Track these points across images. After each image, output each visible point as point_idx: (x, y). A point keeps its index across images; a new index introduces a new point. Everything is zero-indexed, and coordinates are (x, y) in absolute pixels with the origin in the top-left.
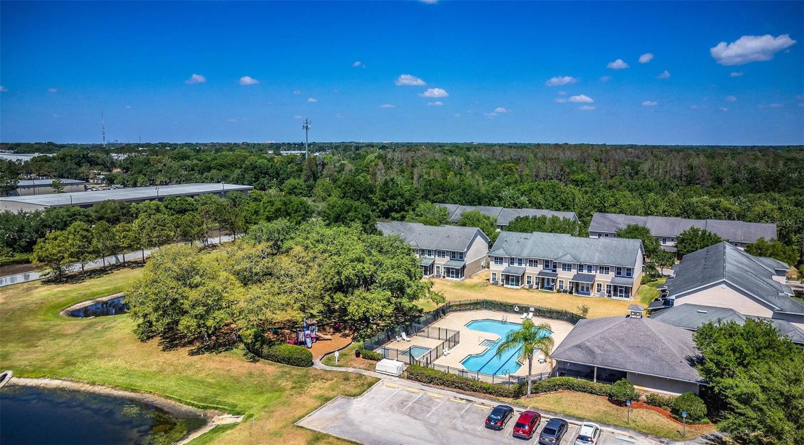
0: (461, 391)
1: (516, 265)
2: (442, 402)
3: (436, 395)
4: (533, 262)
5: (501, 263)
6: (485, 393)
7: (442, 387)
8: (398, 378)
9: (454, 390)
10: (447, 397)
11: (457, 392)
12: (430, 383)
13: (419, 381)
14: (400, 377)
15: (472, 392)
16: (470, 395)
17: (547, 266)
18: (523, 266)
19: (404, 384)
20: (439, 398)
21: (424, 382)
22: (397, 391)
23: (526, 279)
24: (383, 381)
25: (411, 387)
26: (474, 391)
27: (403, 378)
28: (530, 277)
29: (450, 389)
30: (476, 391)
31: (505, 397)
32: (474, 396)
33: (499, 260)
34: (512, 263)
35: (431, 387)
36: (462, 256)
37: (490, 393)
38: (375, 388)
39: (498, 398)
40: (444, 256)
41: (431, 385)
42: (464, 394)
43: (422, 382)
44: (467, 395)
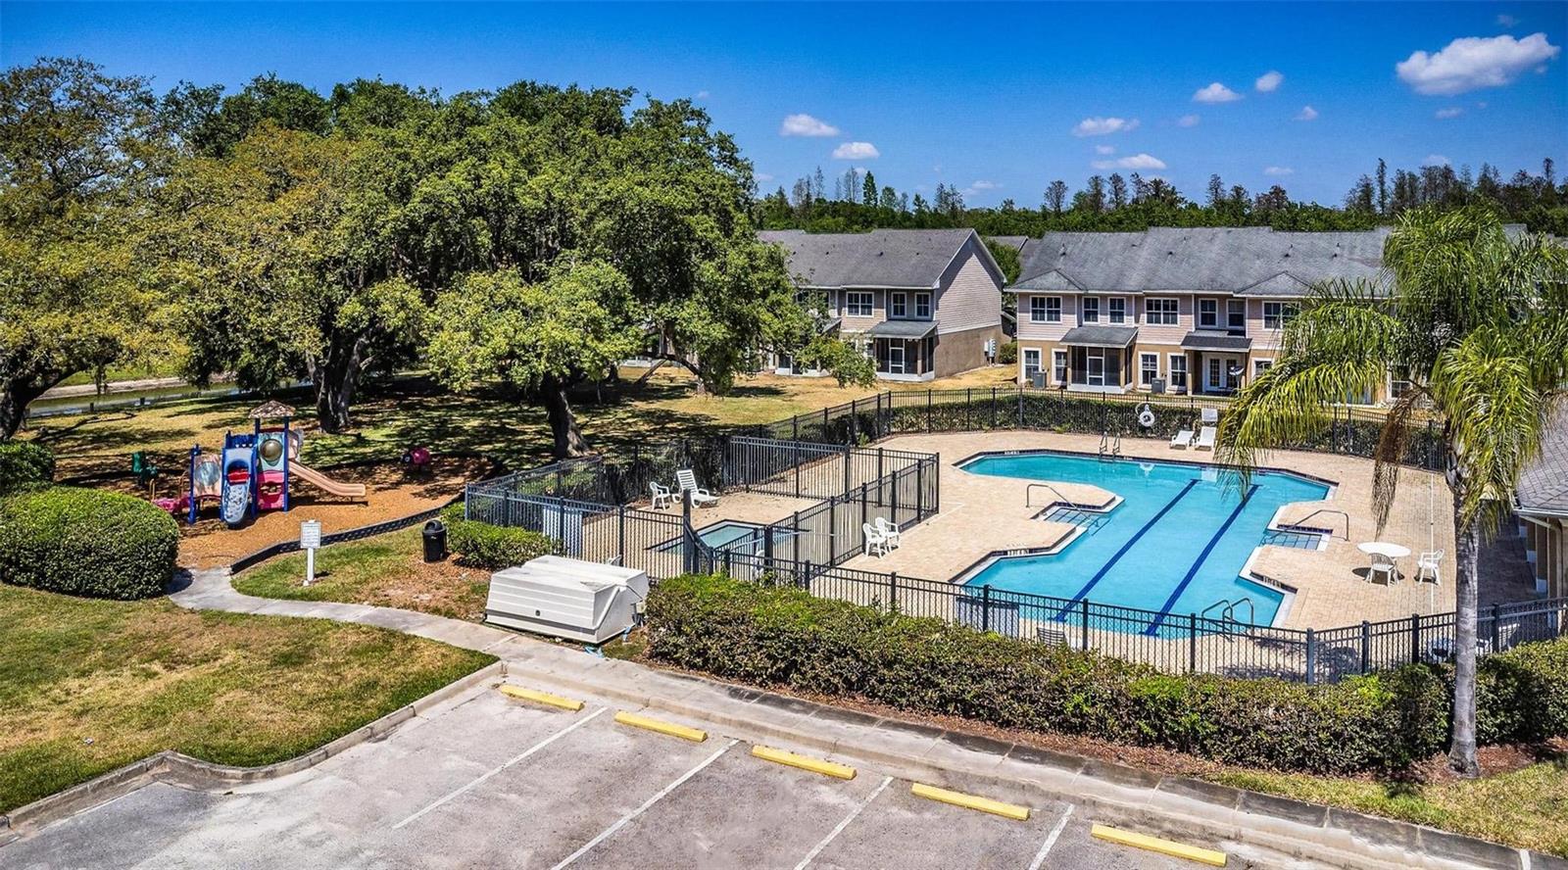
0: (978, 728)
1: (1104, 321)
2: (856, 808)
3: (814, 759)
4: (1162, 308)
5: (1055, 315)
6: (1143, 741)
7: (857, 703)
8: (597, 658)
9: (934, 721)
10: (891, 771)
11: (956, 739)
12: (781, 678)
13: (719, 671)
14: (610, 646)
15: (1057, 738)
16: (1042, 756)
17: (1207, 320)
18: (1129, 321)
19: (623, 685)
20: (834, 779)
21: (749, 677)
22: (563, 726)
23: (1139, 367)
24: (504, 672)
25: (661, 707)
26: (1066, 727)
27: (630, 654)
28: (1154, 358)
29: (905, 717)
30: (1080, 729)
31: (1299, 765)
32: (1072, 763)
33: (1047, 306)
34: (1091, 314)
35: (784, 704)
36: (924, 302)
37: (1186, 742)
38: (433, 711)
39: (1249, 775)
40: (867, 310)
41: (786, 693)
42: (1000, 748)
43: (731, 674)
44: (1019, 752)
